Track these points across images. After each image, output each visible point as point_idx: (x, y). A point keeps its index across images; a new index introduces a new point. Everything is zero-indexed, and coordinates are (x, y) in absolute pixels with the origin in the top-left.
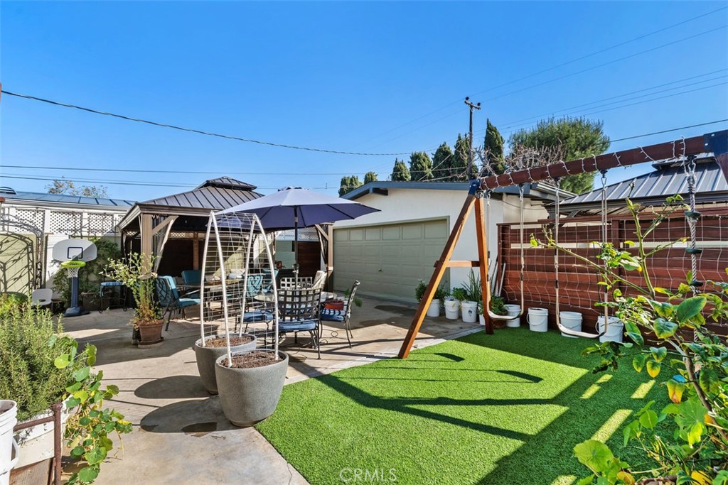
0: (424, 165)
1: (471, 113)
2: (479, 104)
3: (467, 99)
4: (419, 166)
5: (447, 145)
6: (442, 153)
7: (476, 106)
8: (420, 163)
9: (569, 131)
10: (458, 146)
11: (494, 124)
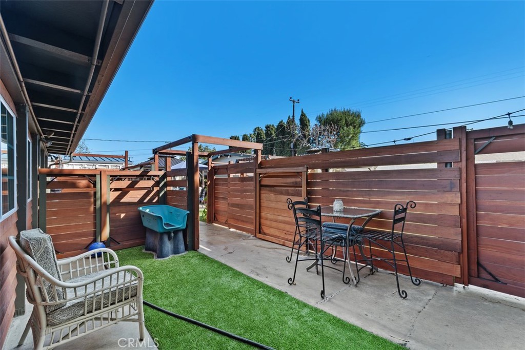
0: (272, 132)
1: (294, 106)
2: (298, 100)
3: (291, 98)
4: (269, 132)
5: (284, 121)
6: (281, 125)
7: (297, 101)
8: (269, 131)
9: (342, 117)
10: (288, 123)
11: (305, 112)
